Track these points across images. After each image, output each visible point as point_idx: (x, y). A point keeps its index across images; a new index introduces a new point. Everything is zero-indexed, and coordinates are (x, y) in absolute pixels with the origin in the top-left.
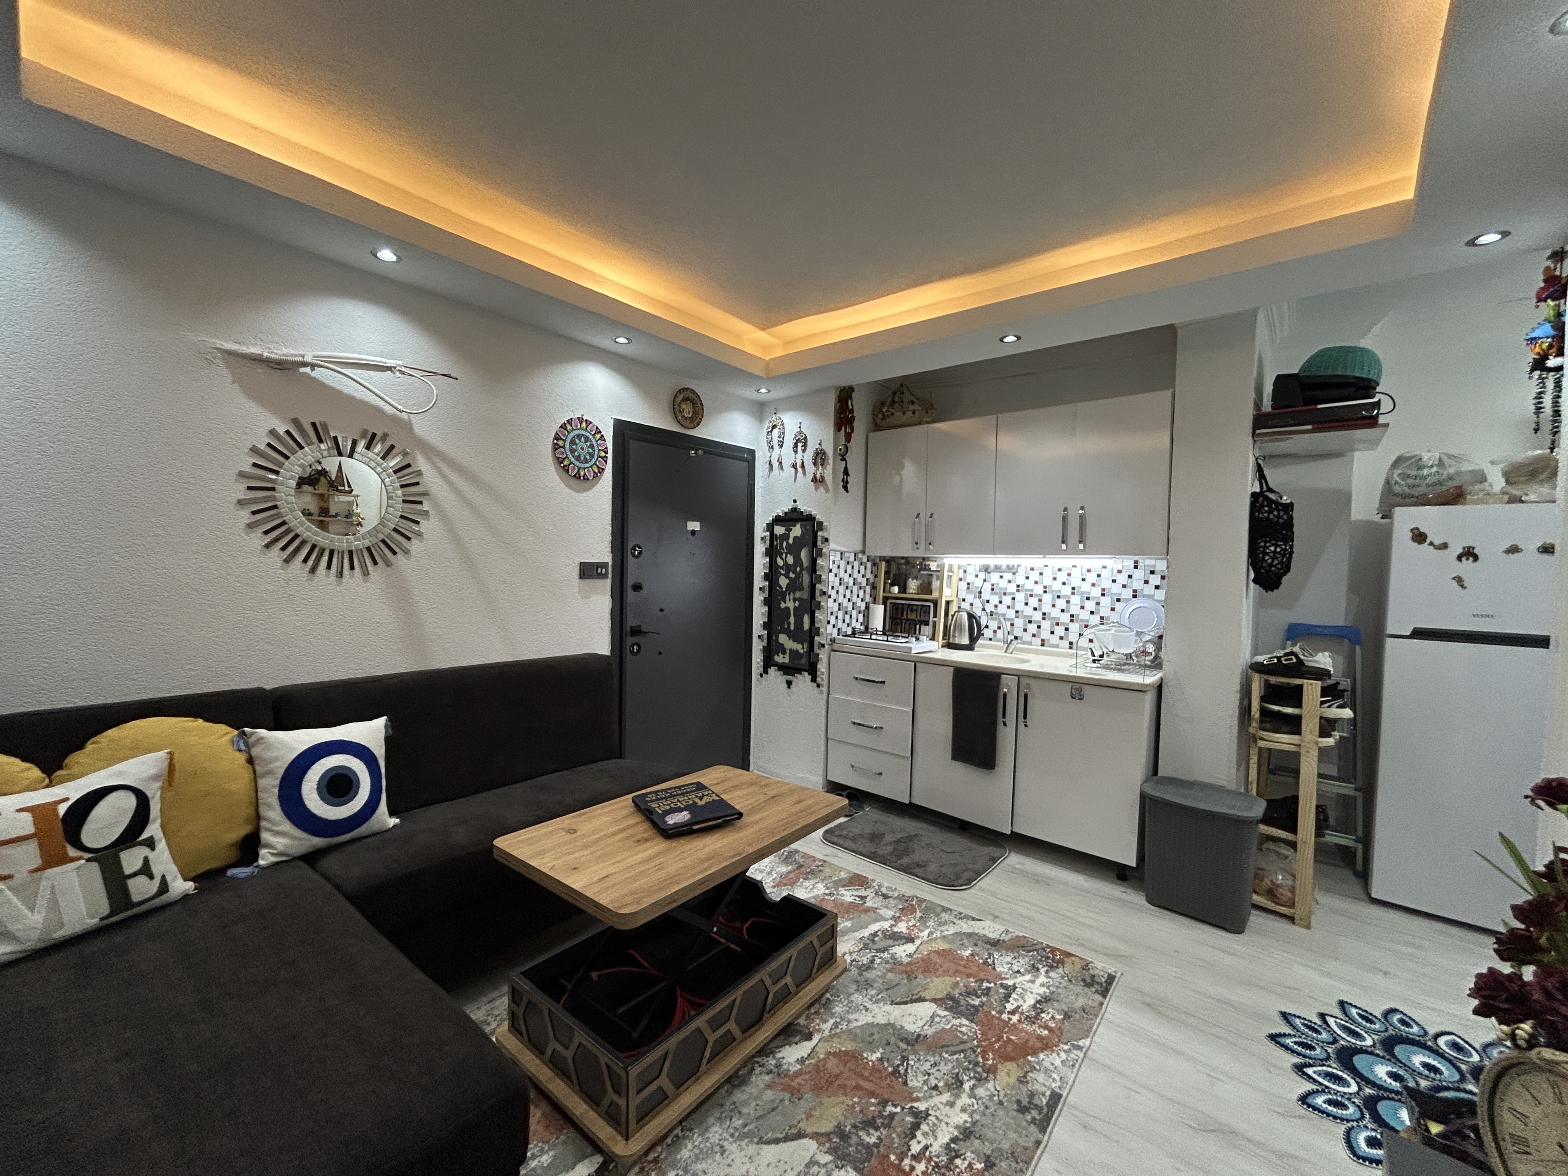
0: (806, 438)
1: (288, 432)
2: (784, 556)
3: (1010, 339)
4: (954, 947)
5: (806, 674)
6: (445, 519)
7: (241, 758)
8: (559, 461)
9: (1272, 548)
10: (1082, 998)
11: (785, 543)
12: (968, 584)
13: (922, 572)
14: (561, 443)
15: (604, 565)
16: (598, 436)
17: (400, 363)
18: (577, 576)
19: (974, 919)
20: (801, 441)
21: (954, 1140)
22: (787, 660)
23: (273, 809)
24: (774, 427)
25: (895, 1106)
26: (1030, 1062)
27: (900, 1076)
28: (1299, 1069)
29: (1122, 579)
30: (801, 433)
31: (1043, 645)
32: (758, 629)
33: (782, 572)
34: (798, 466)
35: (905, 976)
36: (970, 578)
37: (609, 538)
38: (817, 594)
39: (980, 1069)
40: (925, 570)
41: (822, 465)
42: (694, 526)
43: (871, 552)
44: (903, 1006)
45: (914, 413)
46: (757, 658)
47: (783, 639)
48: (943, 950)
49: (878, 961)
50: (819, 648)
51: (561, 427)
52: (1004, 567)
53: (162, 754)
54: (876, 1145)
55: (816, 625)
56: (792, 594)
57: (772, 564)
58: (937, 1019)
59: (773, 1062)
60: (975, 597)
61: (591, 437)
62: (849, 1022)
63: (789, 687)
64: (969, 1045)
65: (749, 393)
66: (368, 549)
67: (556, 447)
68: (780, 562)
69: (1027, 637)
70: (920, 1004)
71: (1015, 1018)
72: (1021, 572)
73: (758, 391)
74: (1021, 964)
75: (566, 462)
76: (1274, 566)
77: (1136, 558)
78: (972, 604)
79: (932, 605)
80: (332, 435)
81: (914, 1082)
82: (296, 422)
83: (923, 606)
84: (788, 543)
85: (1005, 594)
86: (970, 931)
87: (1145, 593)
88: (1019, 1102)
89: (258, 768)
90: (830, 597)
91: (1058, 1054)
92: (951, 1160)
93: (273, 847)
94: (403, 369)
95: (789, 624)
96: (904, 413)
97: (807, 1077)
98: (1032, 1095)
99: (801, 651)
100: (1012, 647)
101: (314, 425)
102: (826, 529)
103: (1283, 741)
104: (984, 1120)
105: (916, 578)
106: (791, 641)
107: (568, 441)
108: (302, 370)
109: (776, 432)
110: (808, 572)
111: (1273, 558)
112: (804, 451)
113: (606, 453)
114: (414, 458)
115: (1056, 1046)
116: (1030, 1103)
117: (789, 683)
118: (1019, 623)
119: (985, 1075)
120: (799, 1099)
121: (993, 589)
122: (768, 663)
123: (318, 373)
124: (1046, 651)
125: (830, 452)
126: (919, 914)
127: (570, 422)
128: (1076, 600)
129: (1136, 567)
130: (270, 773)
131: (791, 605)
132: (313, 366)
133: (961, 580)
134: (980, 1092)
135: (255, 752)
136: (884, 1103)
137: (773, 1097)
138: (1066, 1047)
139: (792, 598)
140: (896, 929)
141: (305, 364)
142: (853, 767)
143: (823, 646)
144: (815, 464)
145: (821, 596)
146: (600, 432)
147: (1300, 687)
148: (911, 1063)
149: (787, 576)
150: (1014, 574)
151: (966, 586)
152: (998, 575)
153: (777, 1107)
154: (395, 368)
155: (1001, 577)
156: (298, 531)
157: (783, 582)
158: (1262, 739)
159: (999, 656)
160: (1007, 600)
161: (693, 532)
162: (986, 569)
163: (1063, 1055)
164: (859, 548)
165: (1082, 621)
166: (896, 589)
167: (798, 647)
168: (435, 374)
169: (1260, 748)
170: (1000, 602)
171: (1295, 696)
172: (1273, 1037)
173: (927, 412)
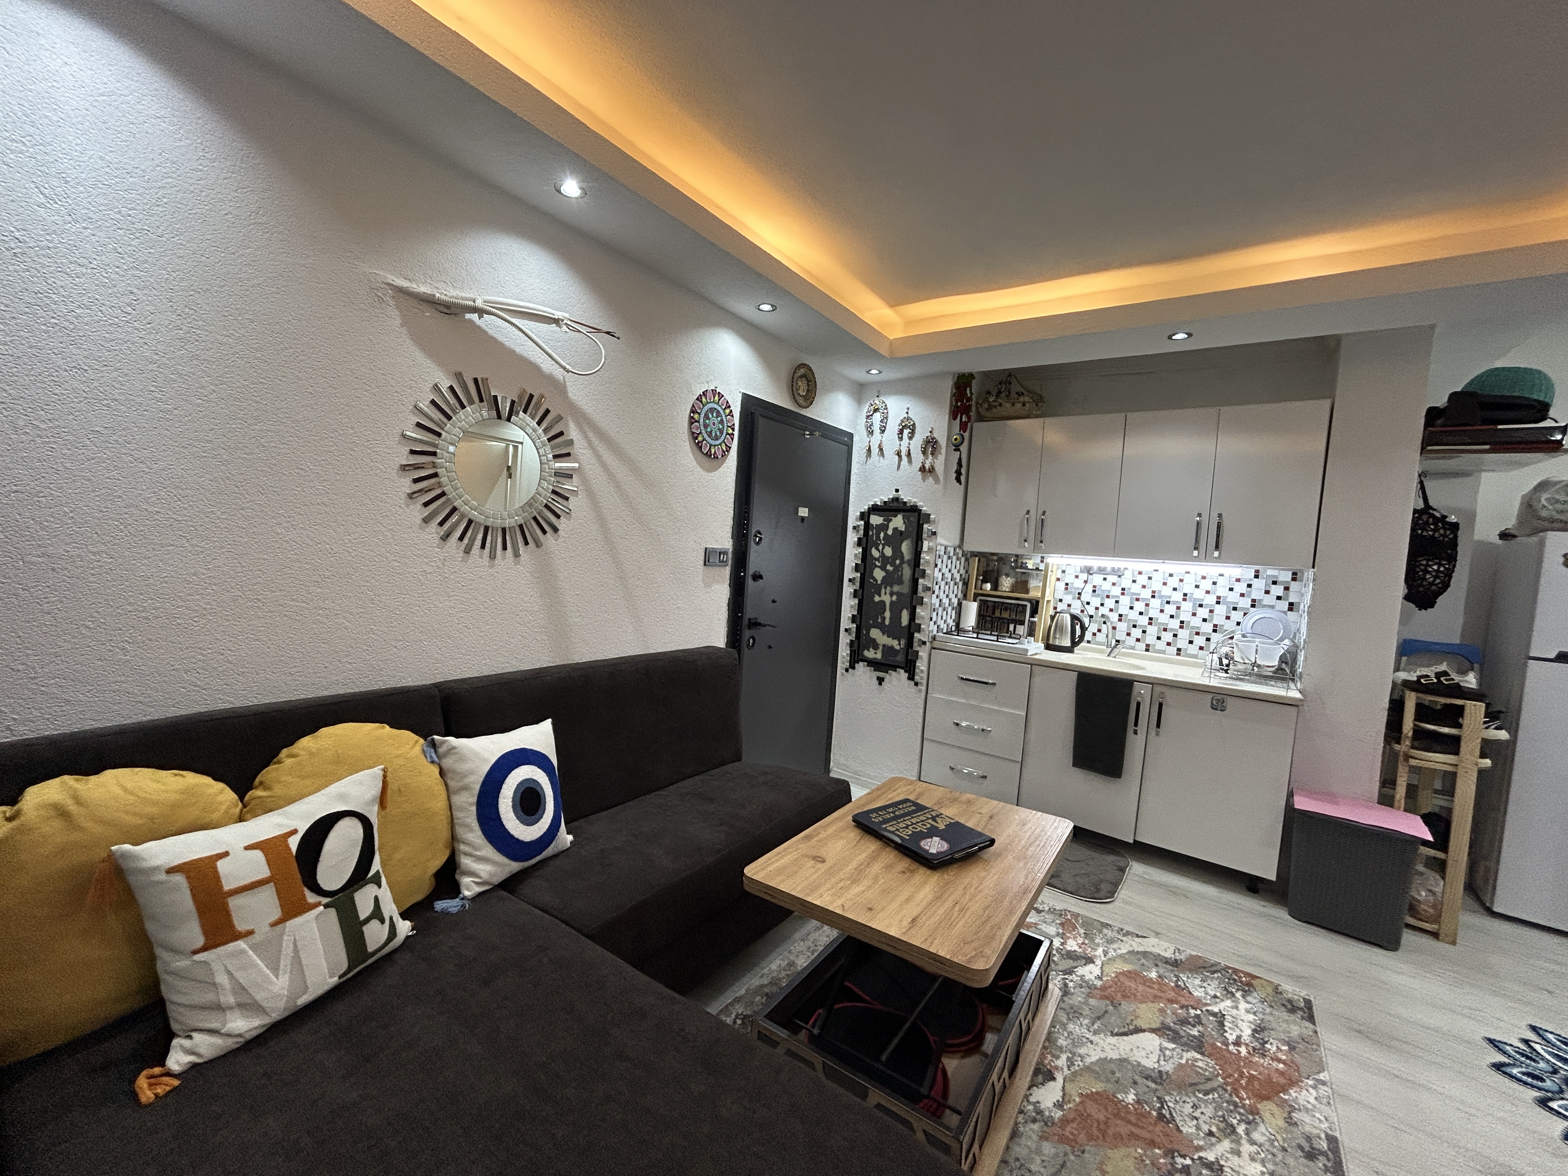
0: (914, 424)
1: (451, 388)
2: (881, 547)
3: (1180, 336)
4: (1137, 968)
5: (902, 671)
6: (591, 495)
7: (436, 771)
8: (694, 436)
9: (1435, 567)
10: (1297, 1028)
11: (882, 535)
12: (1067, 584)
13: (1018, 570)
14: (696, 416)
15: (725, 553)
16: (728, 411)
17: (567, 315)
18: (702, 563)
19: (1138, 936)
20: (907, 427)
22: (879, 656)
23: (471, 830)
24: (876, 410)
25: (1184, 1157)
26: (1286, 1101)
27: (1168, 1122)
28: (1543, 1103)
29: (1241, 588)
30: (908, 419)
31: (1147, 650)
32: (845, 622)
33: (877, 563)
34: (903, 454)
35: (1108, 1002)
36: (1069, 579)
37: (730, 522)
38: (920, 588)
39: (1242, 1111)
40: (1021, 567)
41: (932, 454)
42: (804, 512)
43: (969, 547)
44: (1125, 1038)
45: (1024, 405)
46: (844, 652)
47: (875, 633)
48: (1129, 972)
49: (1071, 984)
50: (919, 646)
51: (697, 399)
52: (1109, 569)
53: (378, 770)
55: (917, 621)
56: (888, 588)
57: (865, 555)
58: (1167, 1053)
59: (1031, 1107)
60: (1074, 598)
61: (721, 411)
62: (1082, 1058)
63: (880, 684)
64: (1214, 1084)
65: (858, 374)
66: (521, 526)
67: (692, 421)
68: (875, 553)
69: (1131, 641)
70: (1141, 1035)
71: (1243, 1050)
72: (1128, 576)
73: (868, 372)
74: (1213, 988)
75: (700, 439)
76: (1436, 585)
77: (1257, 567)
78: (1069, 605)
79: (1029, 605)
80: (493, 394)
81: (1188, 1128)
82: (459, 376)
83: (1019, 605)
84: (886, 534)
85: (1108, 597)
86: (1141, 949)
87: (1264, 603)
88: (1300, 1147)
89: (451, 783)
90: (934, 592)
91: (1307, 1090)
93: (477, 876)
94: (569, 322)
95: (884, 619)
96: (1013, 405)
97: (1074, 1125)
98: (1309, 1139)
99: (898, 648)
100: (1116, 651)
101: (476, 381)
102: (934, 522)
103: (1438, 760)
104: (1280, 1170)
105: (1007, 575)
106: (885, 637)
107: (702, 415)
108: (468, 316)
109: (877, 417)
110: (909, 565)
111: (1436, 577)
112: (910, 438)
113: (733, 430)
114: (567, 426)
115: (1300, 1082)
116: (1312, 1148)
117: (881, 680)
118: (1122, 627)
119: (1251, 1117)
120: (1083, 1152)
121: (1094, 591)
122: (856, 657)
123: (486, 322)
124: (1151, 656)
125: (943, 441)
126: (1082, 931)
127: (705, 393)
128: (1187, 606)
129: (1257, 577)
130: (465, 788)
131: (887, 599)
132: (481, 312)
133: (1058, 579)
134: (1257, 1137)
135: (447, 763)
136: (1170, 1154)
137: (1053, 1151)
138: (1311, 1082)
139: (888, 591)
140: (1069, 948)
141: (474, 310)
142: (952, 769)
143: (924, 643)
144: (924, 453)
145: (924, 591)
146: (729, 407)
147: (1462, 708)
148: (1170, 1104)
149: (883, 568)
150: (1119, 576)
151: (1064, 586)
152: (1103, 576)
153: (1064, 1162)
154: (563, 321)
155: (1105, 579)
156: (455, 504)
157: (879, 574)
158: (1413, 757)
159: (1104, 660)
160: (1109, 603)
161: (803, 519)
162: (1089, 571)
163: (1313, 1092)
164: (957, 543)
165: (1193, 628)
166: (988, 586)
167: (895, 643)
168: (599, 331)
169: (1411, 767)
170: (1102, 605)
171: (1454, 716)
172: (1498, 1067)
173: (1037, 405)
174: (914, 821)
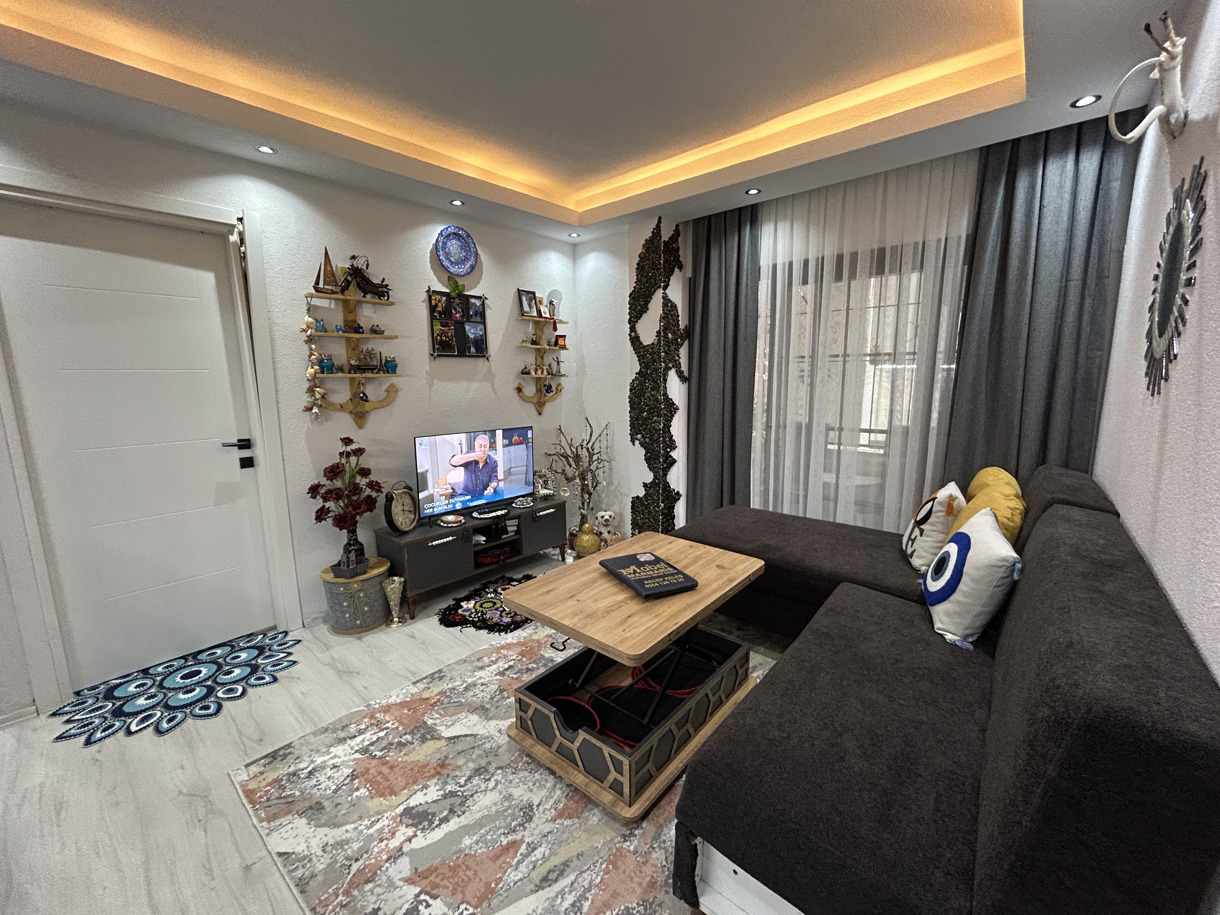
21: (490, 666)
39: (448, 694)
92: (497, 660)
104: (467, 673)
134: (459, 683)
174: (651, 572)
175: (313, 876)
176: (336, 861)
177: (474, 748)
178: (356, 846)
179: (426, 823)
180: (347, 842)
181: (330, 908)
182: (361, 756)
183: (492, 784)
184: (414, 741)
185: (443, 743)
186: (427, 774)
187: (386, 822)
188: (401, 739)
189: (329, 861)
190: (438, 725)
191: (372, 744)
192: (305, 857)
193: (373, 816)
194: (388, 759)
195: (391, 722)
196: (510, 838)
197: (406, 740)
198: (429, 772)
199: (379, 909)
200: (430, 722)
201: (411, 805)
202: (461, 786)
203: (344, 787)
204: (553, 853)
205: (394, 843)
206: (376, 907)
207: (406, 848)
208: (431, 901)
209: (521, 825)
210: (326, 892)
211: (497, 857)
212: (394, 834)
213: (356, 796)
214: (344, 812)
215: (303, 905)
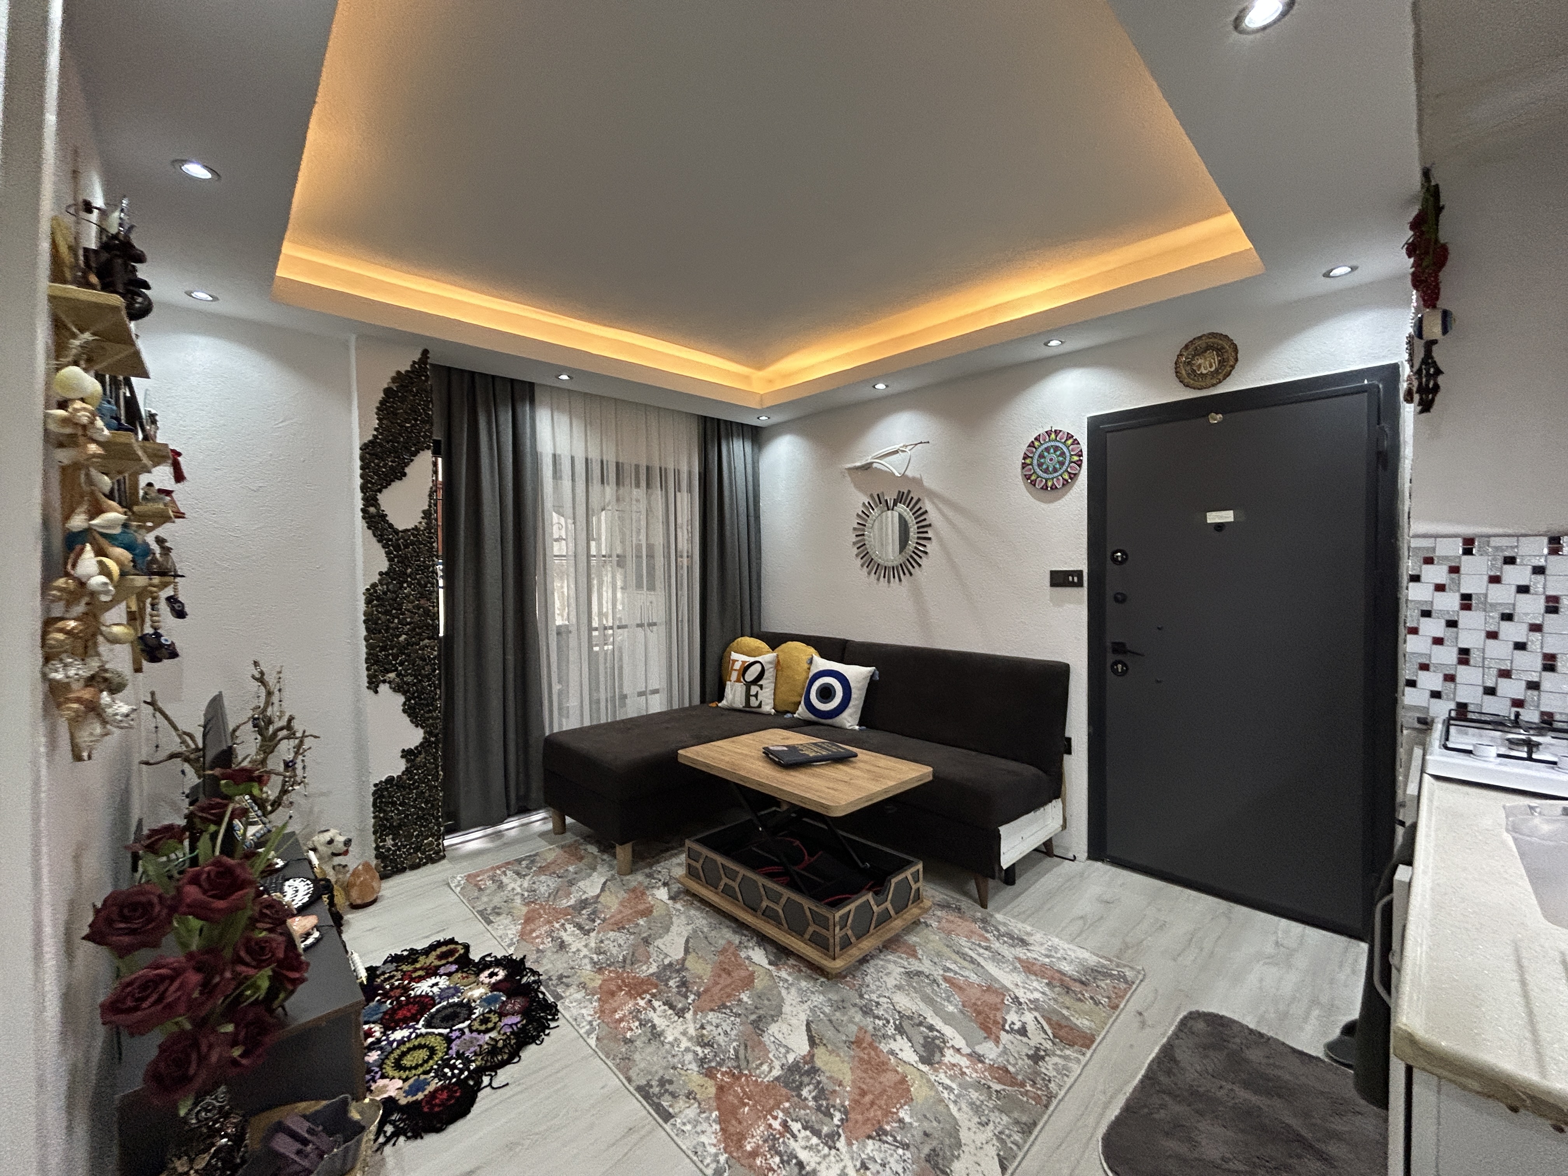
1: (869, 502)
6: (939, 541)
8: (1027, 477)
14: (1029, 461)
15: (1079, 573)
16: (1070, 442)
18: (1048, 584)
21: (654, 1027)
25: (694, 1000)
26: (710, 1110)
27: (719, 1008)
35: (852, 1040)
37: (1085, 544)
39: (713, 1064)
42: (1220, 517)
44: (803, 1028)
48: (907, 1091)
51: (1029, 446)
54: (666, 985)
58: (782, 1050)
61: (1061, 445)
62: (786, 987)
64: (744, 1066)
67: (1024, 466)
70: (806, 1042)
71: (776, 1125)
73: (1330, 276)
75: (1034, 477)
80: (886, 498)
81: (713, 1016)
82: (872, 495)
88: (671, 1082)
91: (715, 1146)
92: (640, 1020)
93: (799, 711)
94: (903, 448)
97: (733, 960)
98: (675, 1097)
101: (879, 495)
104: (663, 1051)
107: (1036, 457)
108: (873, 466)
113: (1080, 456)
115: (725, 1149)
116: (666, 1091)
119: (705, 1066)
123: (876, 466)
127: (1038, 438)
132: (874, 463)
134: (689, 1057)
135: (811, 664)
136: (698, 995)
138: (722, 1158)
140: (948, 1052)
141: (871, 463)
146: (1072, 437)
153: (712, 945)
154: (900, 449)
161: (1220, 526)
163: (713, 1150)
168: (918, 444)
175: (1017, 1122)
176: (995, 1107)
177: (830, 1021)
178: (974, 1095)
179: (937, 1042)
180: (972, 1104)
181: (1039, 1092)
182: (843, 1139)
183: (882, 1000)
184: (814, 1081)
185: (820, 1052)
186: (873, 1053)
187: (942, 1076)
188: (810, 1098)
189: (997, 1114)
190: (784, 1061)
191: (817, 1133)
192: (999, 1139)
193: (937, 1091)
194: (847, 1103)
195: (771, 1121)
196: (941, 982)
197: (810, 1092)
198: (869, 1054)
199: (1027, 1055)
200: (777, 1072)
201: (917, 1059)
202: (888, 1022)
203: (898, 1138)
204: (950, 959)
205: (964, 1062)
206: (1025, 1058)
207: (966, 1050)
208: (1009, 1022)
209: (927, 977)
210: (1027, 1102)
211: (960, 988)
212: (954, 1065)
213: (911, 1117)
214: (935, 1124)
215: (1046, 1117)
